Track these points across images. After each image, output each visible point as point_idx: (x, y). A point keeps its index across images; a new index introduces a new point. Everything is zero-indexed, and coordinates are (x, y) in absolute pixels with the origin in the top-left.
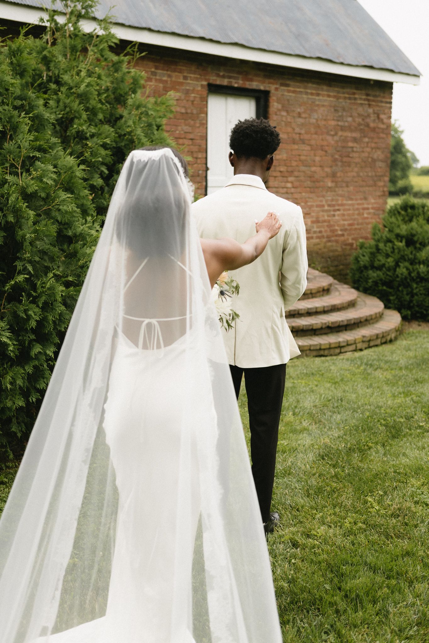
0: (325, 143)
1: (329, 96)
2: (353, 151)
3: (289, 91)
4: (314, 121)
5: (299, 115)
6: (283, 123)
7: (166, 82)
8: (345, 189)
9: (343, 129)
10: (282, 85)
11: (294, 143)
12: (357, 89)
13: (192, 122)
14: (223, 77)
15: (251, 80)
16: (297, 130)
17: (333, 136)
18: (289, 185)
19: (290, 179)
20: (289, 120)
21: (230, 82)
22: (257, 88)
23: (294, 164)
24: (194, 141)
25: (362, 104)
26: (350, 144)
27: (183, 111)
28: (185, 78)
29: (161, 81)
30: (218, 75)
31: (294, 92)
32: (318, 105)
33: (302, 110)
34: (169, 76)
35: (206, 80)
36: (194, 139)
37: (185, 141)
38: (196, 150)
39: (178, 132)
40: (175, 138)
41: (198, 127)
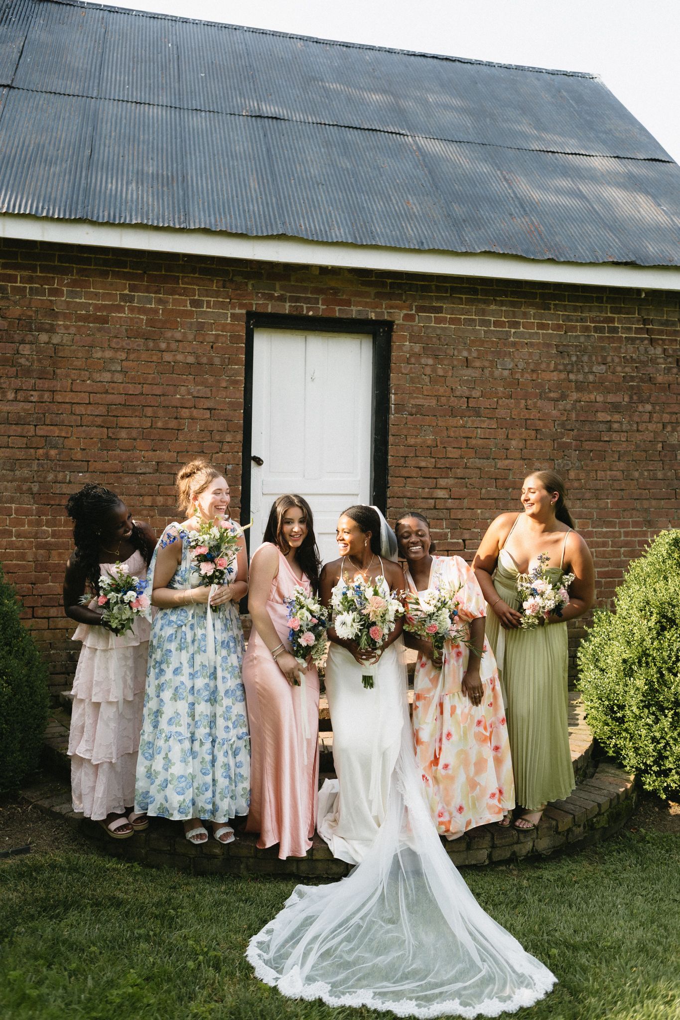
0: (534, 414)
1: (542, 326)
2: (610, 429)
3: (438, 321)
4: (506, 373)
5: (467, 363)
6: (427, 379)
7: (156, 311)
8: (593, 504)
9: (580, 387)
10: (421, 309)
11: (453, 415)
12: (618, 311)
13: (211, 380)
14: (282, 299)
15: (348, 303)
16: (462, 390)
17: (557, 400)
18: (441, 494)
19: (442, 482)
20: (441, 373)
21: (297, 307)
22: (362, 317)
23: (453, 453)
24: (213, 411)
25: (632, 340)
26: (602, 416)
27: (191, 359)
28: (196, 304)
29: (142, 311)
30: (271, 297)
31: (452, 321)
32: (514, 344)
33: (475, 354)
34: (160, 301)
35: (241, 306)
36: (215, 409)
37: (195, 413)
38: (220, 429)
39: (178, 396)
40: (173, 407)
41: (226, 388)
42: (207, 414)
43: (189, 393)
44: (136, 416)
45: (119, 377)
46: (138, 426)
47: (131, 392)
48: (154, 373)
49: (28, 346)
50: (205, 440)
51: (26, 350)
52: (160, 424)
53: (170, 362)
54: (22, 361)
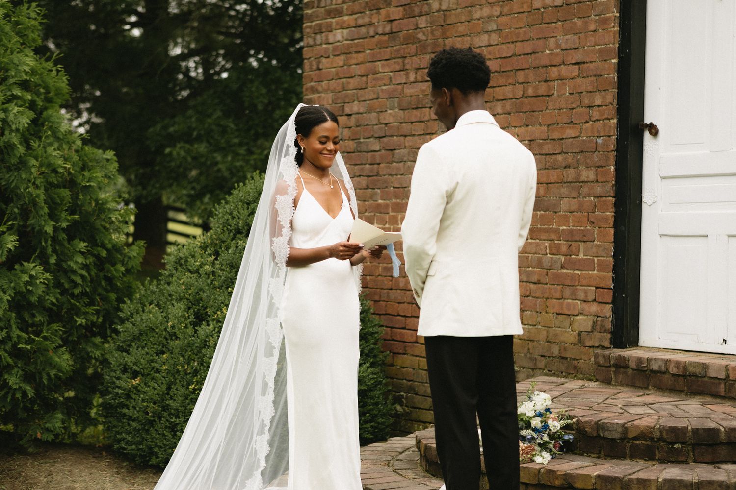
13: (580, 23)
24: (581, 66)
36: (584, 63)
37: (564, 70)
38: (590, 89)
39: (547, 52)
40: (543, 67)
41: (595, 31)
42: (575, 70)
43: (558, 46)
44: (510, 84)
45: (494, 38)
46: (511, 96)
47: (505, 55)
48: (525, 27)
49: (424, 18)
50: (574, 106)
51: (422, 22)
52: (530, 92)
53: (539, 9)
54: (421, 36)
